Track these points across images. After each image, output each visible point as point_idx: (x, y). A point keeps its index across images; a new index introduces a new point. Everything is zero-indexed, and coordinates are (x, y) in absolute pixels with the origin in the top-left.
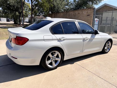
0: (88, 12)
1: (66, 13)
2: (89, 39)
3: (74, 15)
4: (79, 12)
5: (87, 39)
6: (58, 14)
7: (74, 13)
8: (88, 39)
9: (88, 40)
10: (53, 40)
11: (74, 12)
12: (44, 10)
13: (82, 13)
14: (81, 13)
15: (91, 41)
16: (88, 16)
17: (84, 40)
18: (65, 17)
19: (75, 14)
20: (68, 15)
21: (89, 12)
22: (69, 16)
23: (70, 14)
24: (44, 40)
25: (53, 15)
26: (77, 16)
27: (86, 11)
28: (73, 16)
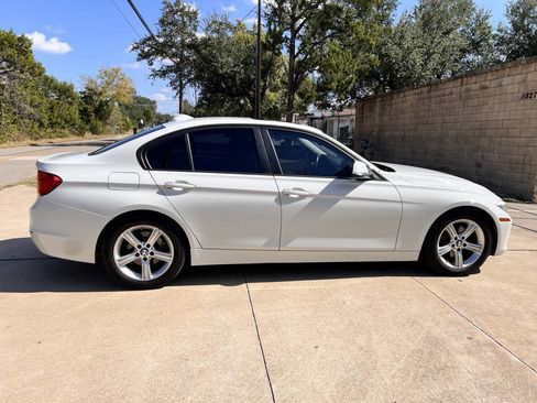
0: (524, 81)
1: (430, 91)
2: (310, 196)
3: (461, 96)
4: (487, 83)
5: (302, 197)
6: (395, 96)
7: (463, 88)
8: (305, 196)
9: (307, 201)
10: (139, 186)
11: (462, 85)
12: (331, 82)
13: (500, 85)
14: (493, 84)
15: (329, 208)
16: (528, 102)
17: (283, 198)
18: (426, 108)
19: (468, 91)
20: (438, 100)
21: (530, 77)
22: (442, 102)
23: (447, 92)
24: (108, 185)
25: (378, 104)
26: (475, 102)
27: (517, 77)
28: (458, 103)
